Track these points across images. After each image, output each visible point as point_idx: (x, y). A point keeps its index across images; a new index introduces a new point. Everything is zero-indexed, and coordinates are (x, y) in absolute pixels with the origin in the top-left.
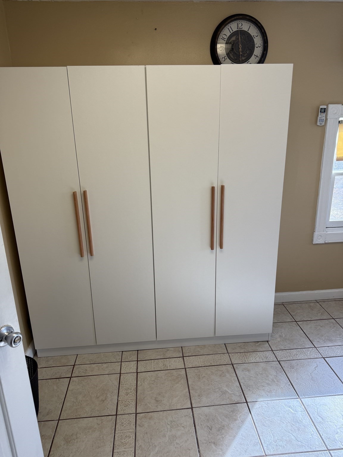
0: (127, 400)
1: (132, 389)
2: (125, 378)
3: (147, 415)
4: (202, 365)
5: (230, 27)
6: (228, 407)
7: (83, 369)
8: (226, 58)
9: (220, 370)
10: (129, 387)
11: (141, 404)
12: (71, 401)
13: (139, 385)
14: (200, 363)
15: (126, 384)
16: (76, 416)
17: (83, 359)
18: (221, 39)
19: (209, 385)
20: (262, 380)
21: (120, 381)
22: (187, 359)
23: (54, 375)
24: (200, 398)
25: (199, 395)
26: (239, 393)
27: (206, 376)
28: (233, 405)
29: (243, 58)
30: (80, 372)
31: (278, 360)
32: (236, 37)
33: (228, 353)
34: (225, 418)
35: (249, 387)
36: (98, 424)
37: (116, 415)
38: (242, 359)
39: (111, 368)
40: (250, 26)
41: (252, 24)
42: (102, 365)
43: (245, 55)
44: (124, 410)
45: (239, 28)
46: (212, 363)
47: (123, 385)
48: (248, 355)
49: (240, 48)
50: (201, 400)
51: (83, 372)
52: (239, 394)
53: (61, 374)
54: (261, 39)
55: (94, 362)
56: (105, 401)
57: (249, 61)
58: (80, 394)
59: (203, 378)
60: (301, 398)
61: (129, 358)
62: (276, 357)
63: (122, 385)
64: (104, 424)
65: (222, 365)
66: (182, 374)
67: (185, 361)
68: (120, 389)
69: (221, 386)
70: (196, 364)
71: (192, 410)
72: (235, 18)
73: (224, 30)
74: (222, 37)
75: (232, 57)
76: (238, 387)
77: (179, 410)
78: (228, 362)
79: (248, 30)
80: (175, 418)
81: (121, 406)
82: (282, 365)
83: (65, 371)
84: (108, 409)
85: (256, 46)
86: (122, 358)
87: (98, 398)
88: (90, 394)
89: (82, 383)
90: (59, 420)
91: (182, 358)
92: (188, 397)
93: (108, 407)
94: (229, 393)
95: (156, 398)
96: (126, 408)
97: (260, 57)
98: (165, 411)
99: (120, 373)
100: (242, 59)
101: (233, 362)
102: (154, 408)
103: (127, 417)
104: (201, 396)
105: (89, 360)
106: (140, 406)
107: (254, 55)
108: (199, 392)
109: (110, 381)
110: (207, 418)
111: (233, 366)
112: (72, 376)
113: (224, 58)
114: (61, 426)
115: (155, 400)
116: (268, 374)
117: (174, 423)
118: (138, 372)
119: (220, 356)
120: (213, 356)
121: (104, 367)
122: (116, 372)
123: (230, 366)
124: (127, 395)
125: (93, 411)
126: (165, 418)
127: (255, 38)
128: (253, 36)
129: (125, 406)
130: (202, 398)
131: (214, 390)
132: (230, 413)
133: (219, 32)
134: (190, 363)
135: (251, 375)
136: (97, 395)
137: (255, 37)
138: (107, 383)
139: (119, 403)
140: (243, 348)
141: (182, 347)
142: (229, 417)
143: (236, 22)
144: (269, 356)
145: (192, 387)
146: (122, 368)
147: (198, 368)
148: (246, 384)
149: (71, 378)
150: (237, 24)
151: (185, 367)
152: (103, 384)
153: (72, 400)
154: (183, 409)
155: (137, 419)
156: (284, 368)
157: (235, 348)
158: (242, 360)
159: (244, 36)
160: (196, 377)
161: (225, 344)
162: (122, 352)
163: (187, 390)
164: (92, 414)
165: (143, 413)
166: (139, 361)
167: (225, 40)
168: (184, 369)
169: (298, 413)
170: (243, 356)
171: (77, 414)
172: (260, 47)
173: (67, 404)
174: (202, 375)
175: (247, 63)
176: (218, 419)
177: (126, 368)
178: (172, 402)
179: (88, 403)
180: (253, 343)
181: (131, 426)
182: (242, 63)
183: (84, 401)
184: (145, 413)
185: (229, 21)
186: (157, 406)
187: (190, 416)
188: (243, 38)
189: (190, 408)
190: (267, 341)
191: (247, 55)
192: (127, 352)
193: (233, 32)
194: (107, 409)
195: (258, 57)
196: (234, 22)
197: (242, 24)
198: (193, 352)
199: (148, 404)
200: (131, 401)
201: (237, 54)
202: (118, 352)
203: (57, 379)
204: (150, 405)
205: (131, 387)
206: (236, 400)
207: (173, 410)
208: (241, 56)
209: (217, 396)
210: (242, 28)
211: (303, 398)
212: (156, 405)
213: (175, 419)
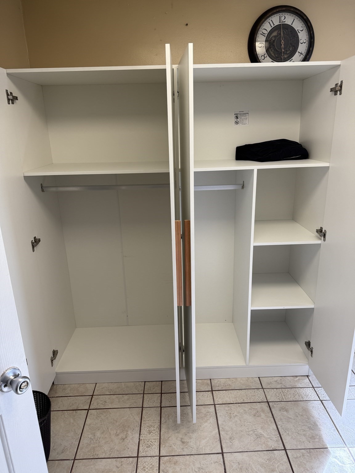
0: (149, 440)
1: (156, 426)
2: (147, 413)
3: (172, 458)
4: (233, 401)
5: (272, 20)
6: (264, 454)
7: (101, 401)
8: (265, 56)
9: (254, 409)
10: (152, 424)
11: (165, 446)
12: (88, 437)
13: (163, 423)
14: (231, 399)
15: (148, 421)
16: (93, 455)
17: (102, 388)
18: (261, 34)
19: (242, 426)
20: (303, 423)
21: (143, 417)
22: (217, 394)
23: (70, 406)
24: (232, 442)
25: (230, 438)
26: (276, 437)
27: (238, 415)
28: (269, 451)
29: (286, 56)
30: (99, 403)
31: (320, 399)
32: (277, 31)
33: (263, 388)
34: (261, 468)
35: (288, 431)
36: (117, 467)
37: (138, 457)
38: (279, 396)
39: (133, 401)
40: (294, 19)
41: (297, 17)
42: (123, 397)
43: (287, 53)
44: (146, 452)
45: (281, 21)
46: (245, 400)
47: (146, 421)
48: (286, 392)
49: (283, 44)
50: (232, 444)
51: (101, 404)
52: (276, 439)
53: (79, 405)
54: (307, 34)
55: (114, 392)
56: (125, 440)
57: (292, 59)
58: (99, 430)
59: (235, 417)
60: (349, 447)
61: (152, 389)
62: (318, 395)
63: (144, 421)
64: (124, 467)
65: (256, 402)
66: (211, 411)
67: (214, 395)
68: (142, 425)
69: (255, 428)
70: (227, 401)
71: (223, 455)
72: (277, 10)
73: (264, 24)
74: (262, 32)
75: (273, 55)
76: (274, 430)
77: (207, 455)
78: (263, 400)
79: (292, 24)
80: (203, 464)
81: (143, 446)
82: (325, 405)
83: (82, 403)
84: (129, 450)
85: (301, 41)
86: (145, 390)
87: (118, 435)
88: (110, 431)
89: (100, 417)
90: (75, 459)
91: (211, 392)
92: (218, 440)
93: (129, 447)
94: (264, 437)
95: (182, 439)
96: (148, 449)
97: (304, 54)
98: (192, 455)
99: (142, 407)
100: (284, 57)
101: (268, 400)
102: (180, 450)
103: (150, 460)
104: (233, 439)
105: (109, 390)
106: (164, 447)
107: (299, 52)
108: (230, 434)
109: (131, 415)
110: (240, 466)
111: (269, 404)
112: (90, 408)
113: (264, 56)
114: (77, 467)
115: (181, 441)
116: (309, 416)
117: (202, 470)
118: (162, 406)
119: (254, 391)
120: (246, 391)
121: (125, 399)
122: (138, 405)
123: (266, 404)
124: (150, 434)
125: (112, 450)
126: (191, 464)
127: (299, 33)
128: (298, 30)
129: (147, 447)
130: (233, 441)
131: (248, 432)
132: (266, 461)
133: (258, 27)
134: (220, 398)
135: (289, 416)
136: (116, 432)
137: (300, 31)
138: (127, 418)
139: (140, 443)
140: (280, 383)
141: (210, 379)
142: (265, 466)
143: (278, 14)
144: (310, 394)
145: (223, 428)
146: (145, 401)
147: (229, 405)
148: (283, 427)
149: (89, 410)
150: (280, 17)
151: (214, 403)
152: (123, 419)
153: (90, 436)
154: (212, 454)
155: (161, 463)
156: (327, 409)
157: (271, 383)
158: (279, 398)
159: (287, 31)
160: (227, 416)
161: (259, 378)
162: (145, 382)
163: (217, 431)
164: (111, 454)
165: (167, 456)
166: (163, 393)
167: (265, 36)
168: (214, 405)
169: (346, 465)
170: (281, 393)
171: (94, 454)
172: (305, 43)
173: (84, 441)
174: (233, 413)
175: (290, 61)
176: (252, 468)
177: (149, 401)
178: (199, 445)
179: (107, 442)
180: (292, 377)
181: (154, 471)
182: (284, 62)
183: (102, 438)
184: (170, 457)
185: (270, 14)
186: (183, 449)
187: (220, 462)
188: (285, 33)
189: (220, 453)
190: (307, 376)
191: (290, 53)
192: (151, 383)
193: (275, 26)
194: (127, 449)
195: (302, 54)
196: (275, 15)
197: (285, 17)
198: (224, 386)
199: (173, 446)
200: (154, 441)
201: (278, 51)
202: (141, 383)
203: (74, 411)
204: (175, 447)
205: (154, 424)
206: (273, 447)
207: (201, 454)
208: (283, 54)
209: (251, 440)
210: (285, 22)
211: (351, 447)
212: (182, 447)
213: (203, 466)
